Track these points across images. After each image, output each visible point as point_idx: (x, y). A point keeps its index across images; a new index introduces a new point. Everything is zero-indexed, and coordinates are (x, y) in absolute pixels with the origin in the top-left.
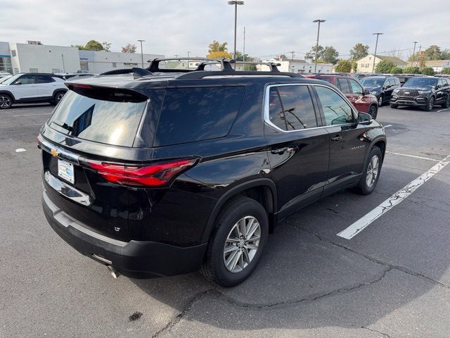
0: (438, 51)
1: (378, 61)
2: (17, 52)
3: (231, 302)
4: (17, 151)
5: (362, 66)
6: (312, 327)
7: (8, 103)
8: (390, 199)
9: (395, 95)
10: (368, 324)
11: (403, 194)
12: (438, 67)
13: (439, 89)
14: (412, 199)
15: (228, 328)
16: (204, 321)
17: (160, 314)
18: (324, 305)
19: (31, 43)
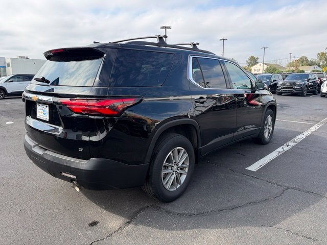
0: (307, 60)
1: (265, 67)
2: (10, 64)
3: (168, 212)
4: (7, 123)
5: (255, 70)
6: (231, 227)
7: (2, 95)
8: (282, 146)
9: (280, 86)
10: (274, 224)
11: (291, 144)
12: (308, 70)
13: (310, 81)
14: (299, 146)
15: (167, 229)
16: (147, 226)
17: (113, 222)
18: (239, 213)
19: (21, 57)
